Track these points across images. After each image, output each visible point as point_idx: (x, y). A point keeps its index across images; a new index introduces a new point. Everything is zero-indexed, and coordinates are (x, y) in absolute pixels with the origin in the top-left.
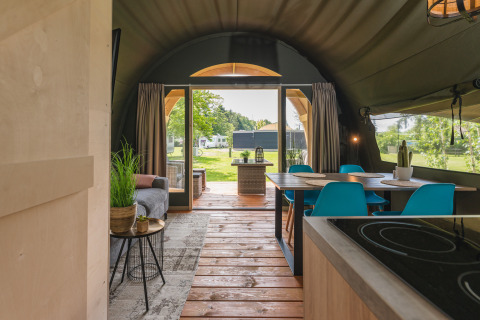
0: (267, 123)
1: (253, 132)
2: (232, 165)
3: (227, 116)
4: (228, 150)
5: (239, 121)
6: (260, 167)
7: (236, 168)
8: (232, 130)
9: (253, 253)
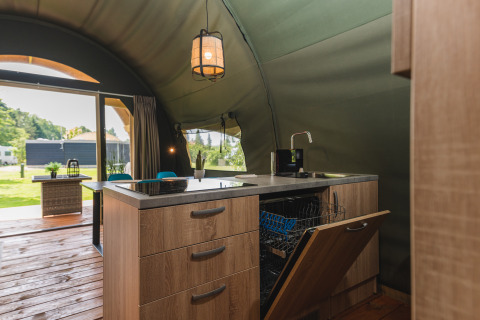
0: (84, 130)
1: (62, 142)
2: (33, 181)
3: (13, 116)
4: (18, 168)
5: (35, 125)
6: (74, 183)
7: (39, 185)
8: (24, 138)
9: (67, 261)
